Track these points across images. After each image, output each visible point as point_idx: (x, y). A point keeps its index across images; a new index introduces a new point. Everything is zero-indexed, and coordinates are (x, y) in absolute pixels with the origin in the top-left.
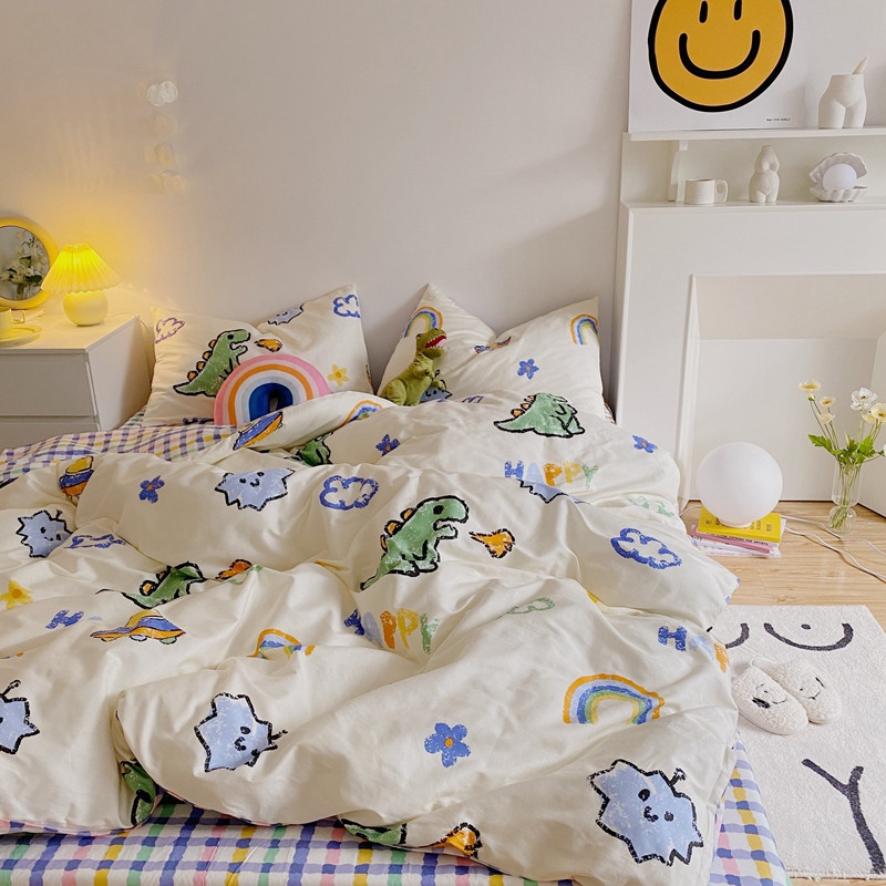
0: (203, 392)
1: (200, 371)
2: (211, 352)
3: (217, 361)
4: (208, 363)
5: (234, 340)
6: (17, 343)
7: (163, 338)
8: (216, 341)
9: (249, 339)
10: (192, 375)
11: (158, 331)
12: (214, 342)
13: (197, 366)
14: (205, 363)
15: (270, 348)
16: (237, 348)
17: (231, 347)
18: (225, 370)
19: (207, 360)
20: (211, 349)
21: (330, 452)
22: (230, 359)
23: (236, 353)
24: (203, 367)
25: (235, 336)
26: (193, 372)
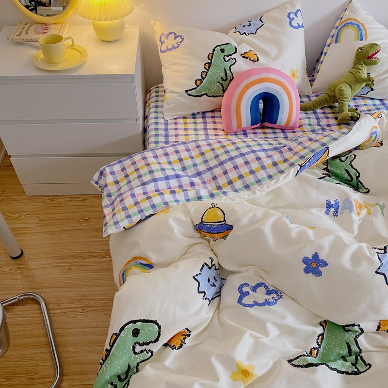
0: (206, 94)
1: (204, 79)
2: (210, 64)
3: (217, 72)
4: (209, 72)
5: (226, 53)
8: (213, 54)
9: (236, 52)
10: (198, 82)
12: (211, 55)
13: (202, 75)
14: (207, 73)
15: (252, 59)
16: (229, 60)
17: (224, 59)
18: (222, 78)
19: (208, 70)
20: (210, 61)
21: (359, 174)
22: (225, 69)
23: (229, 63)
24: (206, 76)
25: (226, 50)
26: (199, 80)
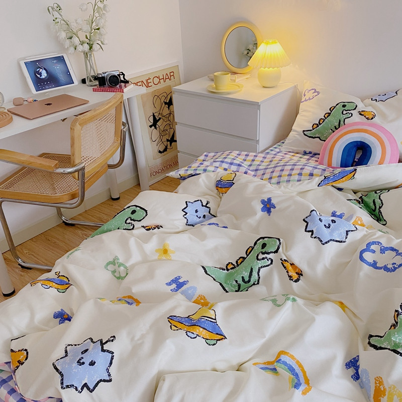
0: (319, 137)
1: (320, 124)
2: (330, 114)
3: (333, 121)
4: (326, 120)
5: (346, 108)
6: (229, 93)
7: (306, 100)
8: (335, 107)
9: (355, 109)
10: (315, 126)
11: (304, 95)
12: (333, 108)
13: (320, 121)
14: (324, 120)
15: (367, 117)
16: (347, 113)
17: (342, 112)
18: (335, 126)
19: (326, 118)
20: (330, 112)
21: (383, 205)
22: (340, 120)
23: (345, 116)
24: (323, 122)
25: (347, 106)
26: (316, 124)
